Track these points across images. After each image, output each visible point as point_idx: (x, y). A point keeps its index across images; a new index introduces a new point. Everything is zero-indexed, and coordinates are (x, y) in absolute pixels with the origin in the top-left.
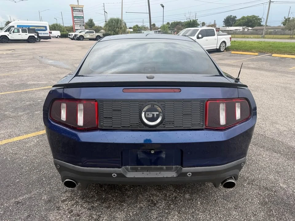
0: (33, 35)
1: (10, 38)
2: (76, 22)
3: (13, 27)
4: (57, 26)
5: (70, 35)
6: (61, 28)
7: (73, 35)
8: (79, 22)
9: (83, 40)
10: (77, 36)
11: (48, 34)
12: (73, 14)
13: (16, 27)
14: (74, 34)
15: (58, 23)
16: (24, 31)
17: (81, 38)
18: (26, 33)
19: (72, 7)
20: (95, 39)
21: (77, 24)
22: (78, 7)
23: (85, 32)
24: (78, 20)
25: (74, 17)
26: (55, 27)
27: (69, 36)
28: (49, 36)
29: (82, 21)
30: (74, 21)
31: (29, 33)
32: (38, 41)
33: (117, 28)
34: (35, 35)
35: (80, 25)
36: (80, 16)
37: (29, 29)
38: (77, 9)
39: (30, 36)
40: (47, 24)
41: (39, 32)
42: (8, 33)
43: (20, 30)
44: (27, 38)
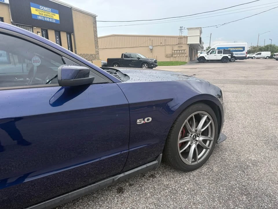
0: (227, 55)
1: (206, 59)
5: (275, 55)
6: (274, 49)
11: (244, 54)
13: (215, 49)
16: (219, 52)
18: (221, 54)
26: (268, 48)
27: (273, 56)
28: (245, 56)
31: (223, 54)
34: (229, 55)
37: (225, 50)
39: (224, 57)
40: (245, 44)
42: (207, 54)
43: (217, 51)
44: (221, 59)
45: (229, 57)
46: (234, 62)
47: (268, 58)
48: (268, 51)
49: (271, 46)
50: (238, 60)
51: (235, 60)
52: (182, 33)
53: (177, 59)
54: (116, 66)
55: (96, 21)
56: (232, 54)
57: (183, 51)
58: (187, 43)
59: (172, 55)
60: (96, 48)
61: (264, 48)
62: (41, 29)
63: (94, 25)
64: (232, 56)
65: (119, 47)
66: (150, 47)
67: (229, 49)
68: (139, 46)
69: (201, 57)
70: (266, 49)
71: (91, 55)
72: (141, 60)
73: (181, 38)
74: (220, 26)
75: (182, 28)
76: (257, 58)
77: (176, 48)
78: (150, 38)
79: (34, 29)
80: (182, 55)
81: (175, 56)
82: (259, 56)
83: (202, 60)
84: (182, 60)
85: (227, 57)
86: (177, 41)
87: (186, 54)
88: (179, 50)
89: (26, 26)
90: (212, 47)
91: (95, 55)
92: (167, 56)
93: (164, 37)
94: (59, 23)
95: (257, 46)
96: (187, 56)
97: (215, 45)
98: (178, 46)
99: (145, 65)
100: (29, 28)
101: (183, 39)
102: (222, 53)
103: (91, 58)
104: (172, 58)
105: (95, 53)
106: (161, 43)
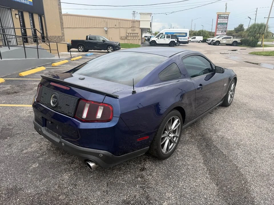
0: (174, 40)
1: (157, 43)
2: (219, 28)
3: (163, 33)
4: (202, 32)
5: (208, 40)
6: (205, 34)
7: (211, 41)
8: (221, 28)
9: (218, 45)
10: (214, 41)
11: (186, 39)
12: (217, 21)
13: (164, 34)
14: (211, 39)
15: (204, 30)
16: (168, 37)
17: (217, 43)
19: (218, 15)
20: (231, 44)
21: (219, 30)
22: (224, 14)
23: (223, 38)
24: (221, 26)
25: (218, 24)
26: (200, 33)
27: (207, 41)
29: (224, 27)
30: (217, 27)
32: (177, 45)
33: (258, 34)
34: (176, 40)
35: (222, 31)
36: (224, 22)
37: (172, 35)
38: (223, 16)
39: (171, 41)
40: (187, 31)
41: (179, 38)
42: (157, 38)
43: (166, 36)
44: (169, 43)
45: (176, 42)
46: (179, 45)
47: (200, 42)
48: (200, 36)
49: (202, 31)
50: (181, 44)
51: (179, 44)
52: (135, 17)
53: (131, 42)
54: (80, 47)
55: (60, 2)
56: (178, 39)
57: (136, 34)
58: (140, 27)
59: (126, 38)
60: (62, 30)
61: (197, 33)
62: (18, 11)
63: (59, 7)
64: (178, 41)
65: (72, 27)
66: (105, 28)
67: (175, 34)
68: (94, 27)
69: (152, 41)
70: (199, 34)
71: (59, 37)
72: (106, 42)
73: (133, 22)
74: (169, 13)
75: (135, 12)
76: (193, 42)
77: (130, 31)
78: (104, 19)
79: (12, 11)
80: (135, 38)
81: (130, 38)
82: (194, 40)
83: (153, 44)
84: (135, 42)
85: (174, 41)
86: (130, 25)
87: (139, 37)
88: (133, 33)
89: (4, 8)
90: (161, 32)
91: (62, 37)
92: (121, 38)
93: (118, 19)
94: (32, 4)
95: (191, 30)
96: (140, 39)
97: (163, 30)
98: (131, 29)
99: (111, 48)
100: (6, 9)
101: (136, 23)
102: (170, 38)
103: (59, 40)
104: (126, 40)
105: (61, 35)
106: (115, 25)
